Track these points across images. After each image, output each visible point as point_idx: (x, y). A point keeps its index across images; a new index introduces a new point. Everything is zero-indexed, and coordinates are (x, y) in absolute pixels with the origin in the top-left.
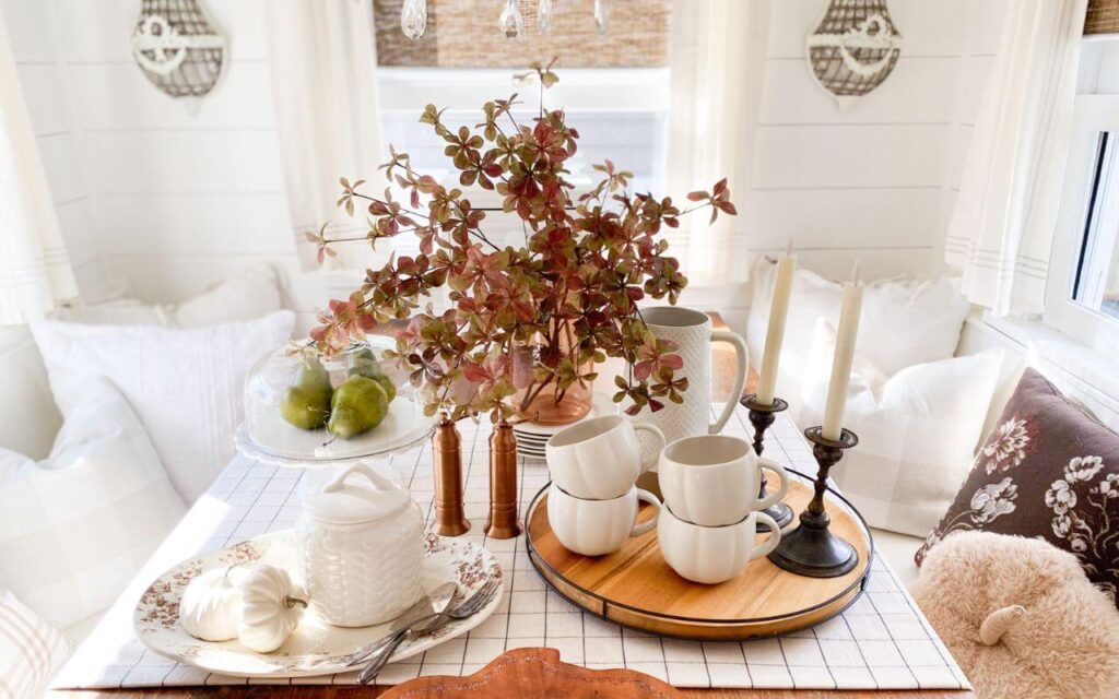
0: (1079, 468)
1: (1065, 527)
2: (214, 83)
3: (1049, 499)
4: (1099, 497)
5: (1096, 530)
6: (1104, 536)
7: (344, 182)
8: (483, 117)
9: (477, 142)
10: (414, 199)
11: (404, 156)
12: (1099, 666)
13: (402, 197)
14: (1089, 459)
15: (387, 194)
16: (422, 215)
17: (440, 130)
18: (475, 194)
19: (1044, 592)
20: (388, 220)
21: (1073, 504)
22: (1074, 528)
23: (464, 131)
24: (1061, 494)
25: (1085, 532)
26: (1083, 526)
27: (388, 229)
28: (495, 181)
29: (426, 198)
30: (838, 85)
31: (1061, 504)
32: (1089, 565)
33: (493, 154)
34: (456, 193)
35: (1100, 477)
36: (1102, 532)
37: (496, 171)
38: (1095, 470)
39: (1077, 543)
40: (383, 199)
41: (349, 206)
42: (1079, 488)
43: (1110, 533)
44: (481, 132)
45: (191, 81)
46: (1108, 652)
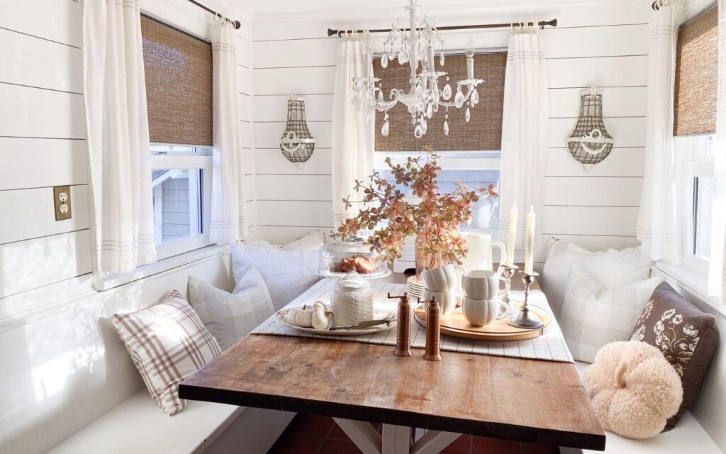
0: (668, 314)
1: (660, 340)
2: (310, 157)
3: (655, 329)
4: (672, 324)
5: (671, 339)
6: (674, 342)
7: (356, 181)
8: (407, 162)
9: (402, 169)
10: (379, 188)
11: (377, 173)
12: (662, 391)
13: (375, 187)
14: (671, 311)
15: (371, 186)
16: (382, 194)
17: (390, 165)
18: (401, 187)
19: (641, 362)
20: (370, 194)
21: (662, 330)
22: (663, 340)
23: (399, 166)
24: (660, 326)
25: (667, 341)
26: (667, 339)
27: (370, 199)
28: (410, 183)
29: (384, 188)
30: (582, 159)
31: (659, 331)
32: (669, 356)
33: (409, 174)
34: (394, 187)
35: (673, 317)
36: (674, 340)
37: (409, 180)
38: (672, 314)
39: (665, 347)
40: (369, 188)
41: (357, 190)
42: (666, 323)
43: (676, 340)
44: (405, 167)
45: (301, 156)
46: (666, 385)
